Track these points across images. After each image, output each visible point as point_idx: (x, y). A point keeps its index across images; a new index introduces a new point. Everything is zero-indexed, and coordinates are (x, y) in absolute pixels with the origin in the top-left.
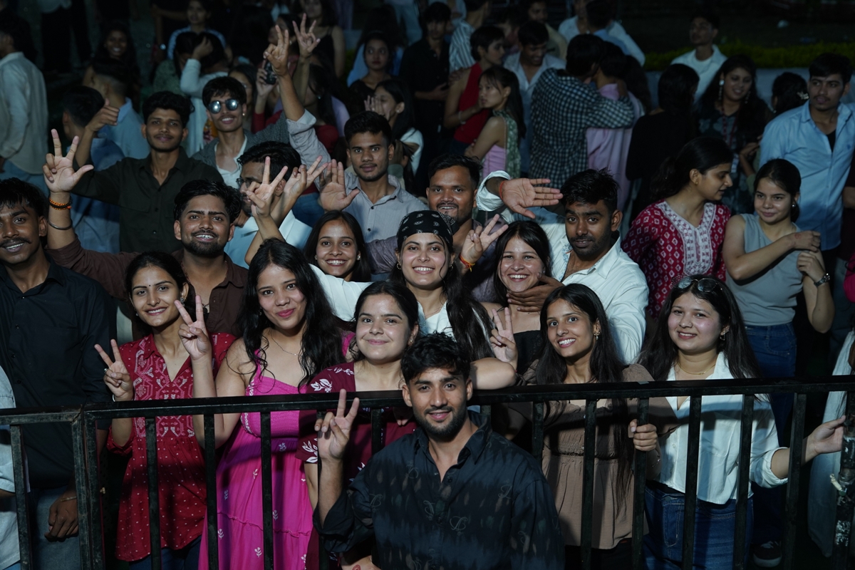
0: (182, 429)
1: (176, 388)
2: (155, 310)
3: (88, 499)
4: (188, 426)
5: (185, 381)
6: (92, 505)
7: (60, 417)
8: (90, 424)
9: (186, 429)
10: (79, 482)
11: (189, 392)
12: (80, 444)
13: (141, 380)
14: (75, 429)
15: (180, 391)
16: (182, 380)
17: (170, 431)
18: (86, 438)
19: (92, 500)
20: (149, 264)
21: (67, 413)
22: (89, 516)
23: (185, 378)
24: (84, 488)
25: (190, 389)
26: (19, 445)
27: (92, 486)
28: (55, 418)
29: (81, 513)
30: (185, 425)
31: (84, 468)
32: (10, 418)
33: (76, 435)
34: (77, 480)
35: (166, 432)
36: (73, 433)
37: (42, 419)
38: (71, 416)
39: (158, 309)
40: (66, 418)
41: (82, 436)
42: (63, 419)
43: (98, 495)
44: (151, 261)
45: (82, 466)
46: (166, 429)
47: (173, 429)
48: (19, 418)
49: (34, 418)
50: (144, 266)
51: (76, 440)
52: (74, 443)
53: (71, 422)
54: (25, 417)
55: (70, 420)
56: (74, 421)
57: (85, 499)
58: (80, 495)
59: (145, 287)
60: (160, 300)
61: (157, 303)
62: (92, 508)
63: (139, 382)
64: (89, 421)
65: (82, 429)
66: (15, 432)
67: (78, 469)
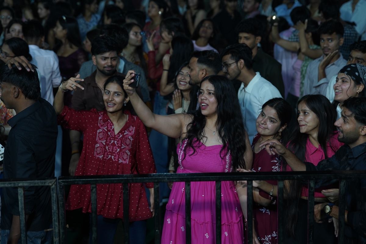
0: (117, 158)
1: (117, 138)
2: (110, 103)
3: (59, 230)
4: (120, 157)
5: (121, 136)
6: (61, 234)
7: (45, 183)
8: (61, 187)
9: (119, 158)
10: (54, 220)
11: (123, 141)
12: (55, 198)
13: (101, 130)
14: (53, 190)
15: (119, 140)
16: (120, 135)
17: (111, 157)
18: (59, 195)
19: (61, 231)
20: (115, 82)
21: (48, 181)
22: (59, 240)
23: (121, 135)
24: (57, 223)
25: (123, 140)
26: (23, 198)
27: (61, 223)
28: (42, 183)
29: (56, 238)
30: (119, 156)
31: (57, 212)
32: (18, 183)
33: (53, 193)
34: (53, 219)
35: (109, 157)
36: (52, 192)
37: (35, 184)
38: (51, 182)
39: (112, 103)
40: (48, 183)
41: (57, 194)
42: (47, 184)
43: (64, 228)
44: (116, 81)
45: (56, 211)
46: (110, 156)
47: (113, 157)
48: (23, 183)
49: (31, 183)
50: (112, 82)
51: (53, 196)
52: (52, 198)
53: (51, 186)
54: (26, 183)
55: (50, 184)
56: (52, 185)
57: (58, 230)
58: (55, 228)
59: (110, 91)
60: (114, 100)
61: (111, 101)
62: (61, 236)
63: (100, 131)
64: (60, 186)
65: (57, 190)
66: (21, 191)
67: (54, 213)
